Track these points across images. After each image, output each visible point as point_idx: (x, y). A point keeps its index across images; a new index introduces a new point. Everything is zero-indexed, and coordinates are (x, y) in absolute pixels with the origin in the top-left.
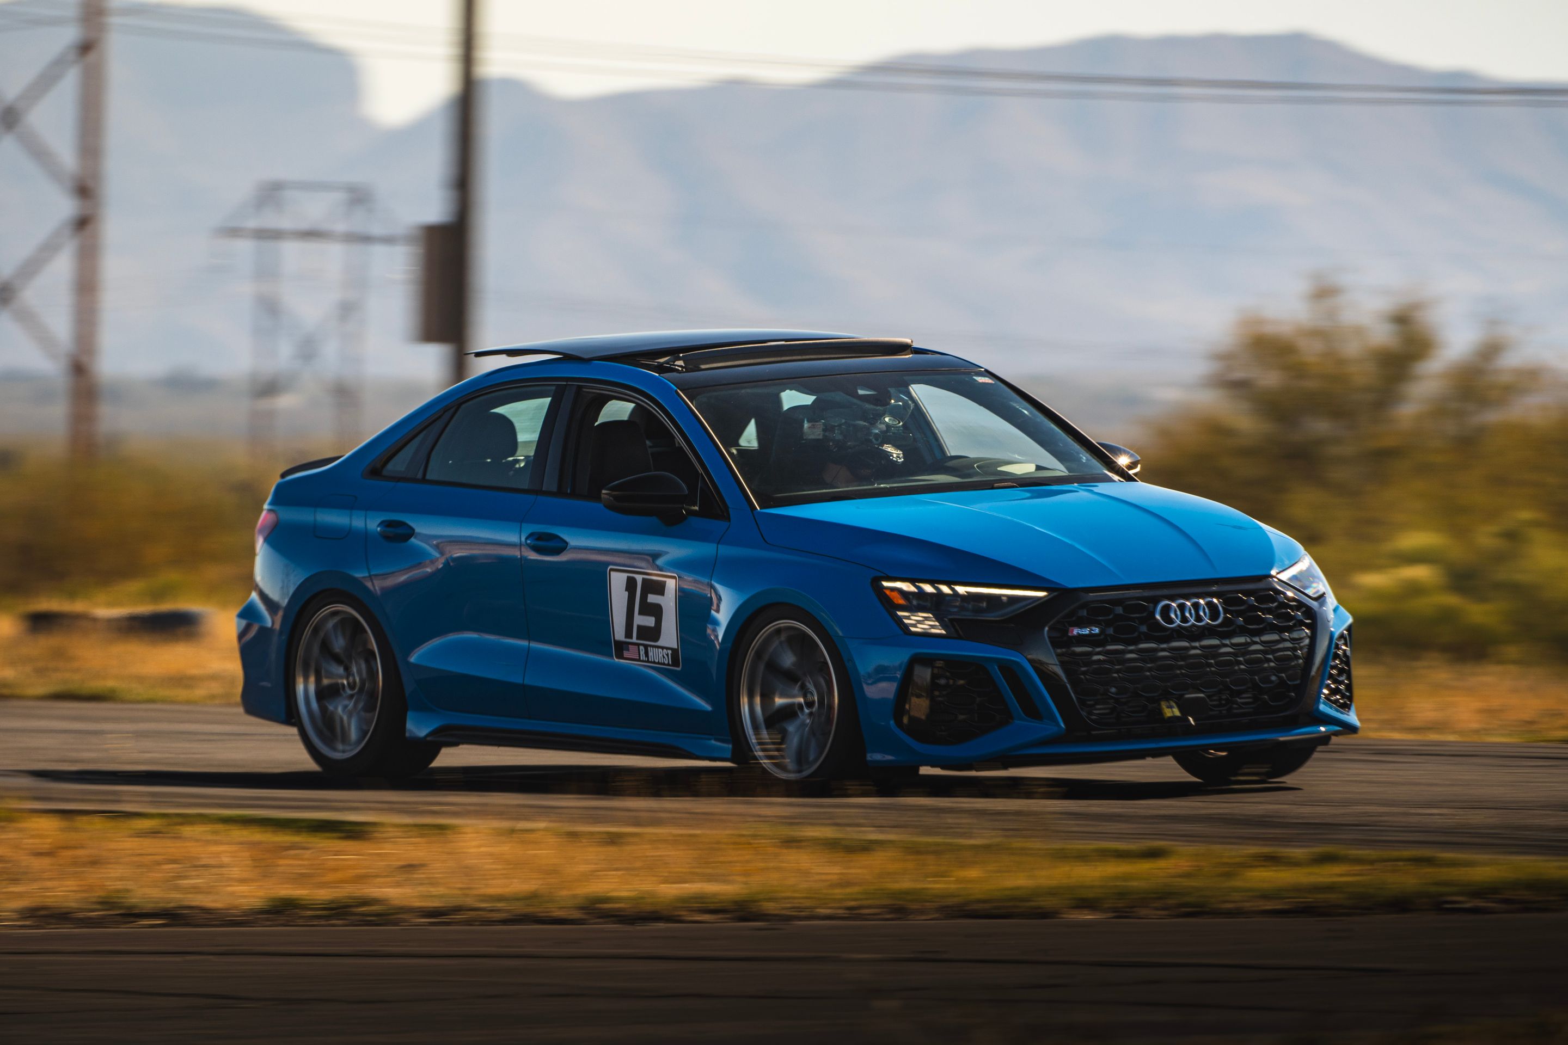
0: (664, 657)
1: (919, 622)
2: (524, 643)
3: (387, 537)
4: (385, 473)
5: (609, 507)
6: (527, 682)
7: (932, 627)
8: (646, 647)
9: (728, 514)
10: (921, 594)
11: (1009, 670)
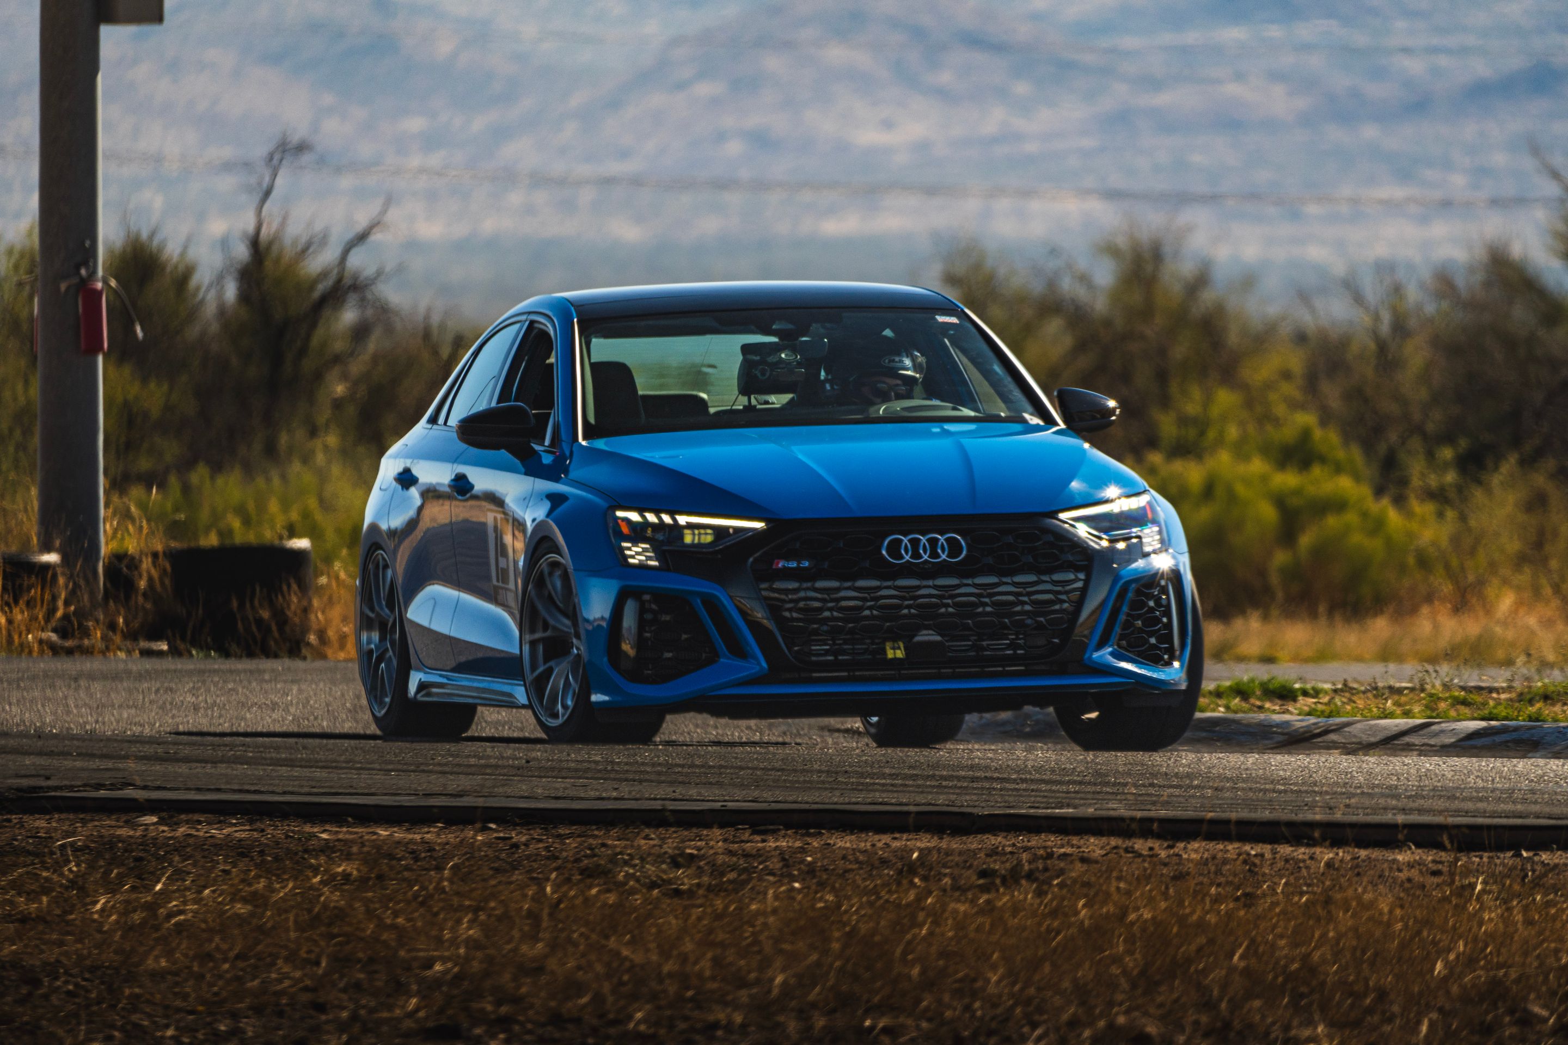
0: (512, 600)
1: (638, 553)
6: (451, 633)
7: (648, 558)
8: (505, 590)
10: (645, 524)
11: (711, 604)
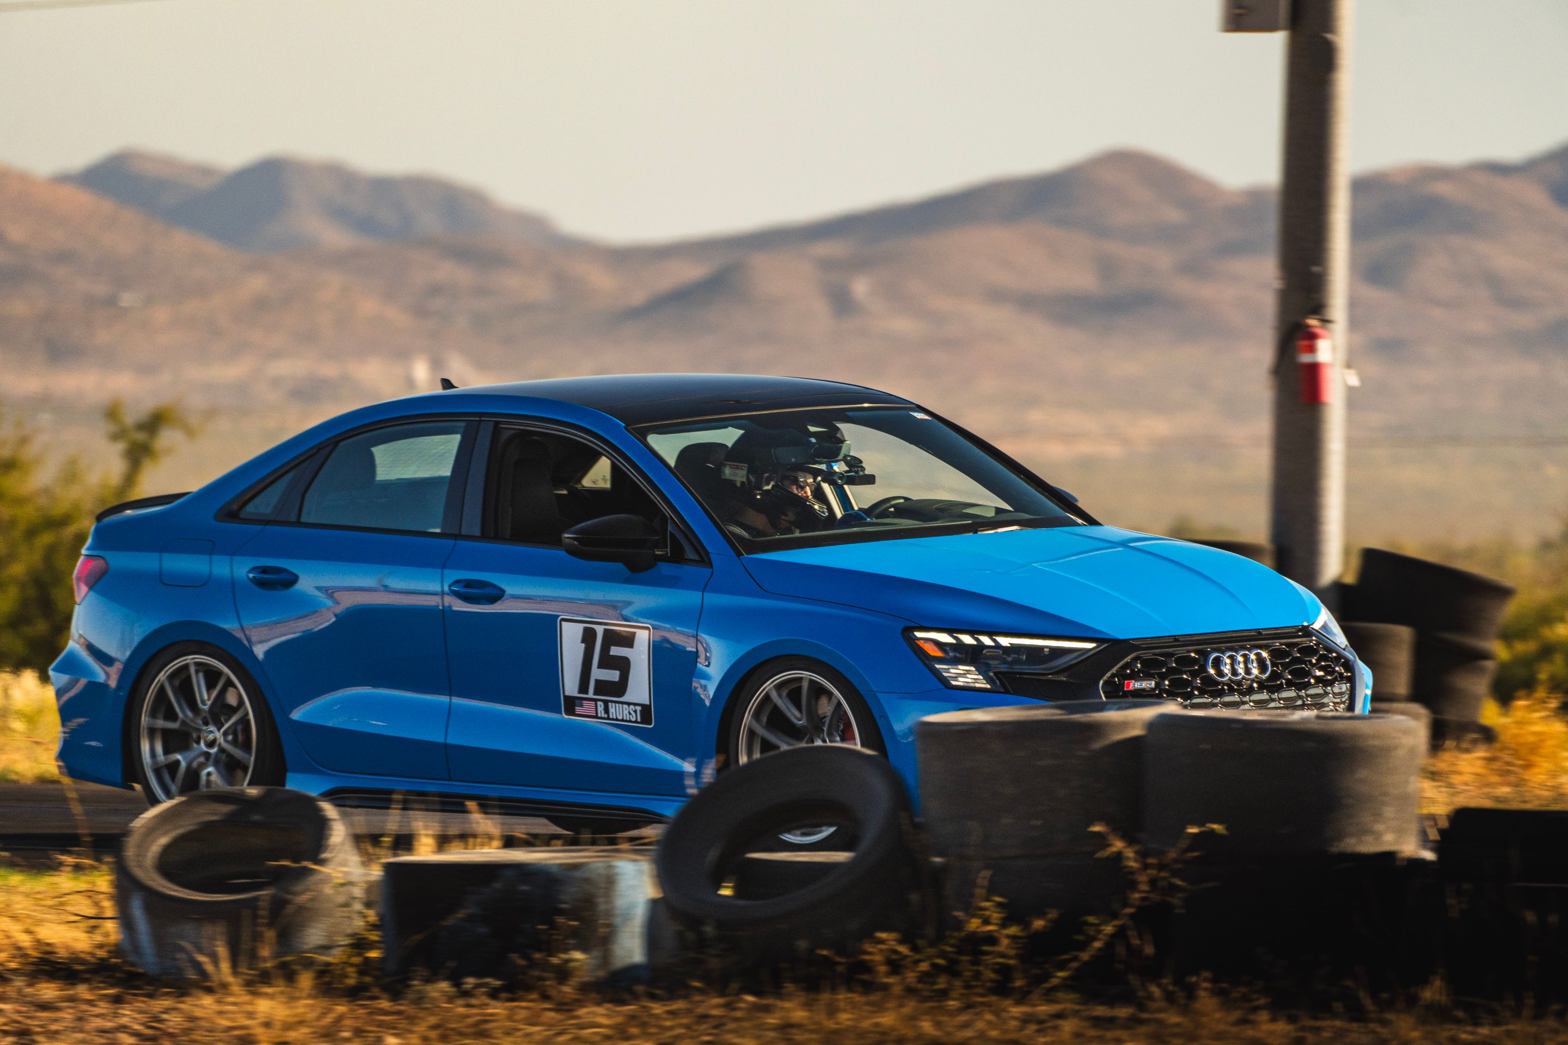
0: (630, 714)
1: (960, 675)
2: (444, 699)
3: (261, 584)
4: (242, 515)
5: (571, 551)
6: (450, 741)
7: (976, 680)
8: (606, 703)
9: (709, 558)
10: (960, 646)
